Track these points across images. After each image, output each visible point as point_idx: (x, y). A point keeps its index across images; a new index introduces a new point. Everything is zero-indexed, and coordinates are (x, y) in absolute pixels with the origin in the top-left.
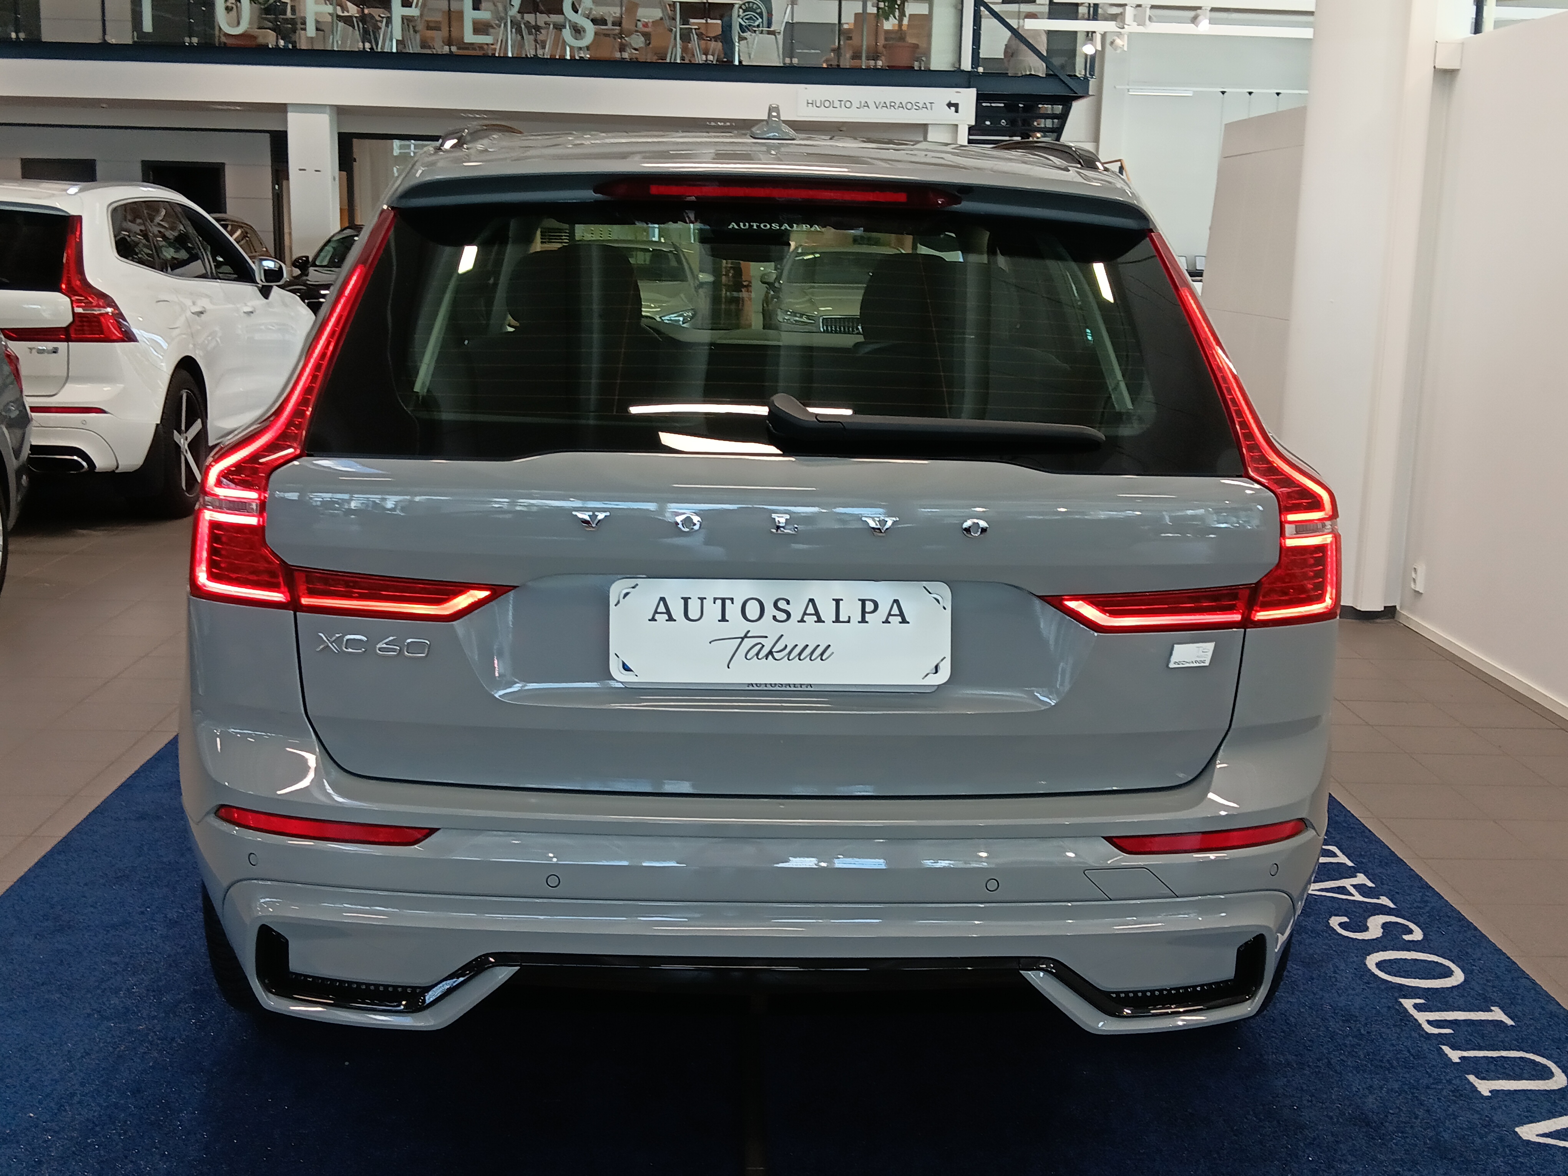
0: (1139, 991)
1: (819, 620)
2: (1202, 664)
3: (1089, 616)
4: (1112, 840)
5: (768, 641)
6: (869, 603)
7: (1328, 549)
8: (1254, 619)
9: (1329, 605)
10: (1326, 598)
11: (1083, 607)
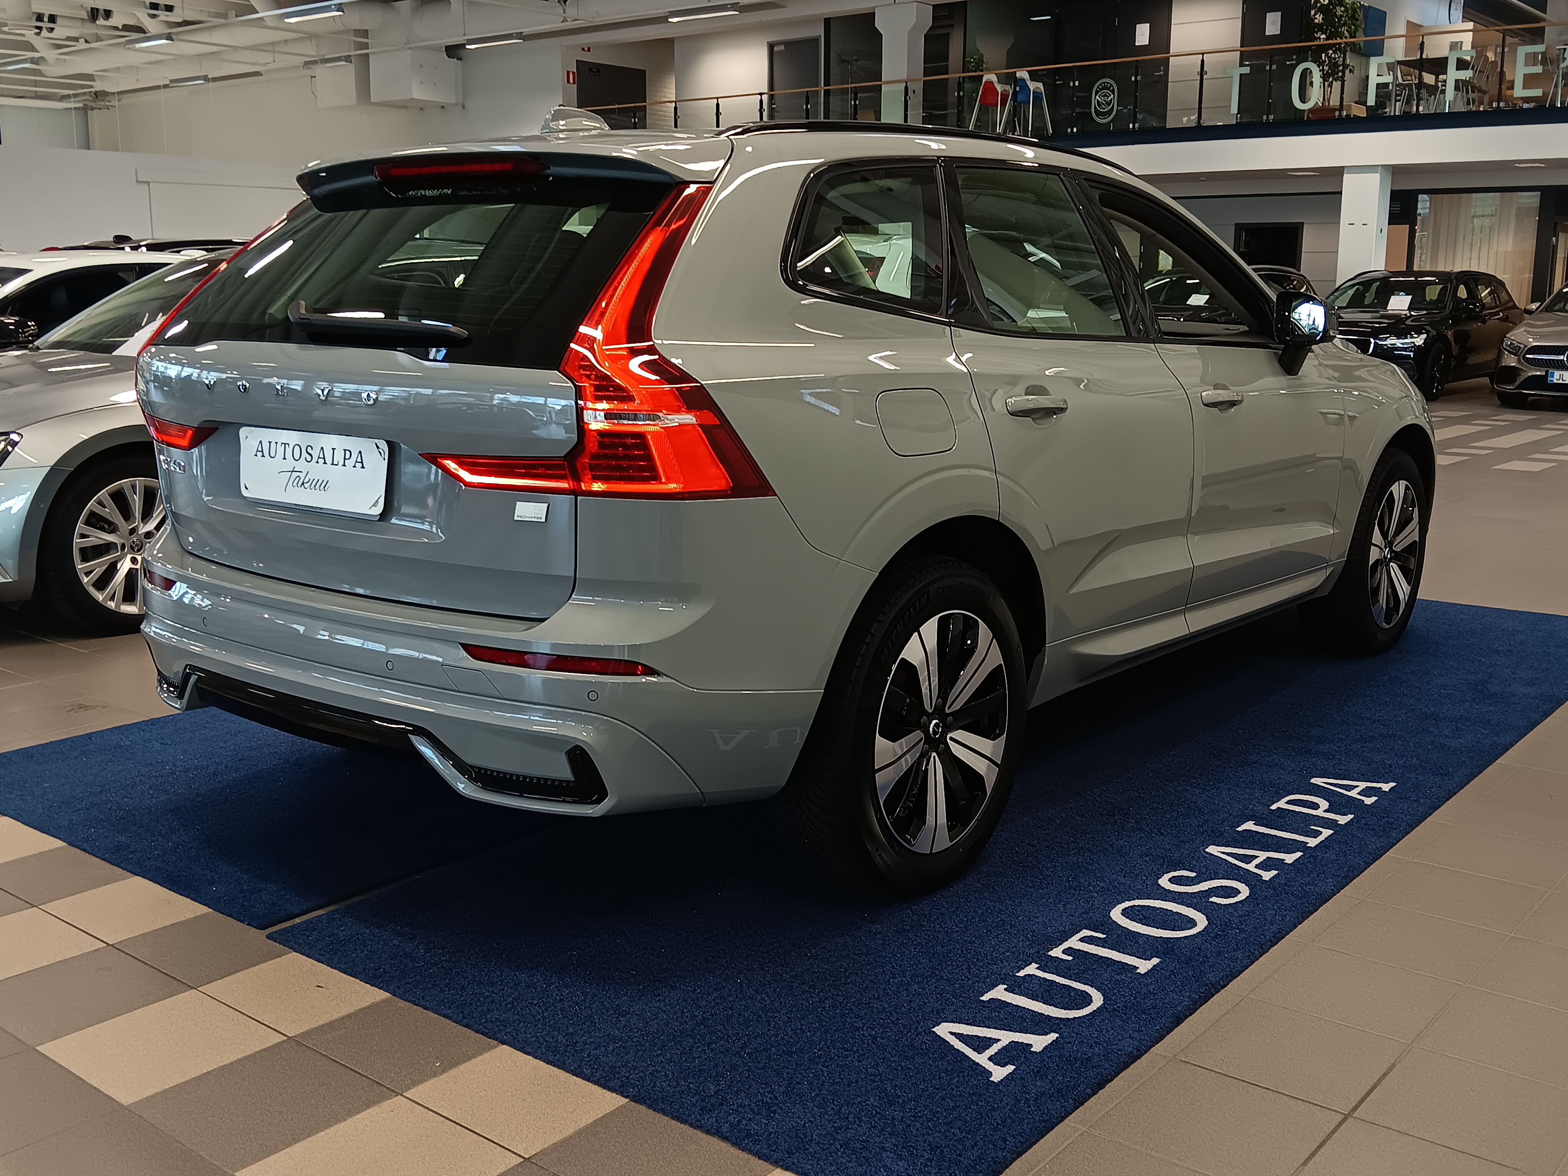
0: (489, 770)
1: (325, 463)
2: (539, 520)
3: (456, 472)
4: (466, 647)
5: (302, 475)
6: (348, 453)
7: (649, 437)
8: (584, 488)
9: (675, 488)
10: (663, 480)
11: (451, 465)
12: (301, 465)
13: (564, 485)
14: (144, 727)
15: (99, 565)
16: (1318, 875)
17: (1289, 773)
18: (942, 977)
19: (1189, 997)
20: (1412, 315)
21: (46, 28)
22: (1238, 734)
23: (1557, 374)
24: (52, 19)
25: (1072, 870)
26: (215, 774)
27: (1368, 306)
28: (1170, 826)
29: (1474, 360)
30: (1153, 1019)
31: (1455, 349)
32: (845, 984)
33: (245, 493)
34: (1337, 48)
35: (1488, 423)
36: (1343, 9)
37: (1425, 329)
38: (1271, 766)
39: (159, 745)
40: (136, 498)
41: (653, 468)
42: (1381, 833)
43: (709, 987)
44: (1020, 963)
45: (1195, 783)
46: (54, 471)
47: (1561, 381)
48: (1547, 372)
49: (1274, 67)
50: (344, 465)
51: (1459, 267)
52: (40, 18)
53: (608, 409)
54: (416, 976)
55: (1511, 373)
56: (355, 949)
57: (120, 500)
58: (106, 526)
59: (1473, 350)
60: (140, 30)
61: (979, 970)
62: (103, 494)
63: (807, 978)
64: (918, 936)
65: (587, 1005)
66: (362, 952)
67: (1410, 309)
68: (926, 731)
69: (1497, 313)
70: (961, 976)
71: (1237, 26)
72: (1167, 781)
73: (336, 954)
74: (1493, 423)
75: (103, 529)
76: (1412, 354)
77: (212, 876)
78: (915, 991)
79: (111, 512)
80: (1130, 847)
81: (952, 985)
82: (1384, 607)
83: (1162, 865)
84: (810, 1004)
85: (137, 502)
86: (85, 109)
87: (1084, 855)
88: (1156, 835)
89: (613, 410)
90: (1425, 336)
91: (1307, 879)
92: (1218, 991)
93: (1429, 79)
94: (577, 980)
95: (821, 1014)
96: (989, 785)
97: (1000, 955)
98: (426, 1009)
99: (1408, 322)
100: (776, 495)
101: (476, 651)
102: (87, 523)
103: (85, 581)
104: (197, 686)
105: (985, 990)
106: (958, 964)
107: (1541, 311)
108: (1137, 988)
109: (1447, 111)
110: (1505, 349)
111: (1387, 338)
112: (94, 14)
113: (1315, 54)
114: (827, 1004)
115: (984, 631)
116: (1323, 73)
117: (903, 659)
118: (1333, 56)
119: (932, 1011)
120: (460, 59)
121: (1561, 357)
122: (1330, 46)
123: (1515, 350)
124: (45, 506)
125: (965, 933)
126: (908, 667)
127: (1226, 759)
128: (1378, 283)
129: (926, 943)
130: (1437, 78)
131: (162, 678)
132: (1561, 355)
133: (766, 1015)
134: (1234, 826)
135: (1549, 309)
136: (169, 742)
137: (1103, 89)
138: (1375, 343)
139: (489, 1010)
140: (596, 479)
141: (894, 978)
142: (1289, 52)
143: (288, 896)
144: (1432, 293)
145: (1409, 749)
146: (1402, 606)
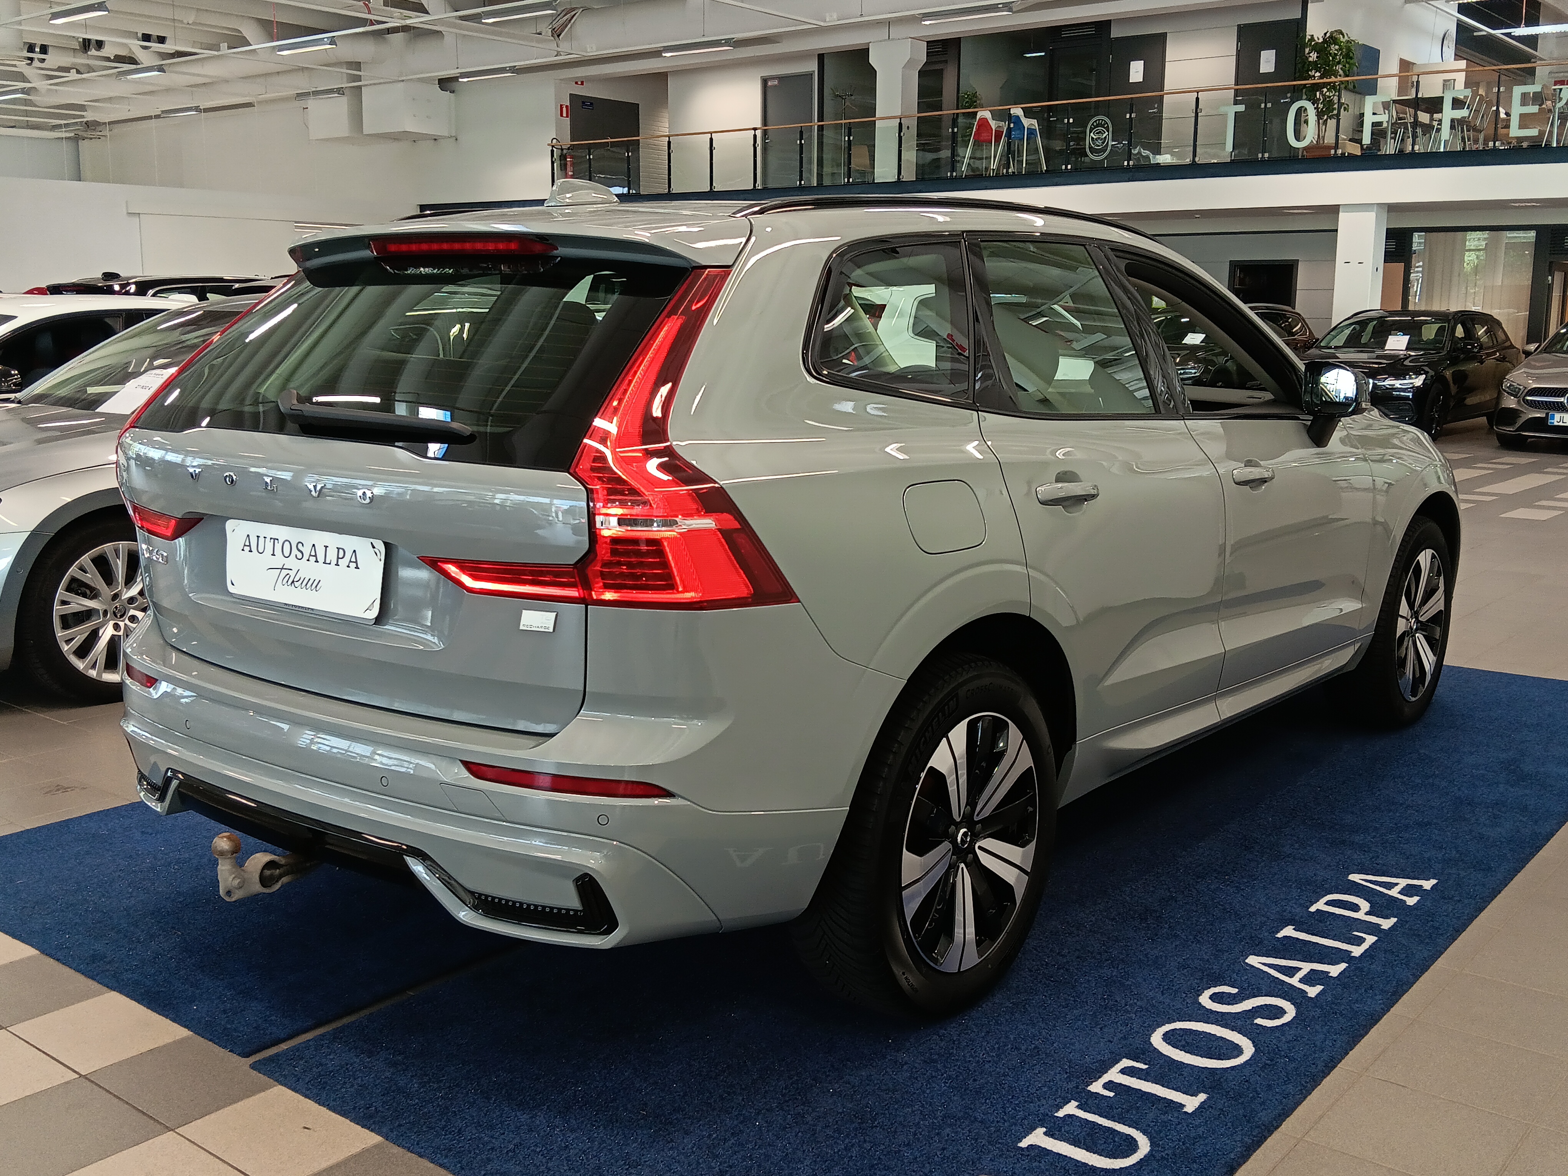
0: (490, 896)
1: (317, 561)
2: (547, 630)
3: (457, 577)
4: (467, 765)
5: (292, 573)
6: (341, 552)
7: (666, 544)
8: (595, 597)
9: (692, 597)
10: (680, 589)
11: (452, 569)
12: (291, 562)
13: (573, 593)
14: (123, 813)
15: (80, 633)
16: (1365, 991)
17: (1325, 868)
18: (975, 1118)
19: (1241, 1141)
20: (1410, 356)
21: (38, 59)
22: (1268, 822)
23: (1557, 416)
24: (44, 49)
25: (1106, 986)
26: (197, 869)
27: (1365, 345)
28: (1206, 932)
29: (1471, 400)
30: (1205, 1169)
31: (1453, 389)
32: (872, 1128)
33: (231, 589)
34: (1332, 87)
35: (1490, 466)
36: (1337, 47)
37: (1423, 370)
38: (1306, 860)
39: (140, 834)
40: (120, 563)
41: (669, 576)
42: (1427, 940)
43: (726, 1131)
44: (1058, 1100)
45: (1228, 880)
46: (34, 535)
47: (1561, 424)
48: (1547, 414)
49: (1269, 105)
50: (337, 565)
51: (1454, 307)
52: (31, 48)
53: (622, 515)
54: (410, 1116)
55: (1512, 415)
56: (345, 1083)
57: (103, 565)
58: (88, 592)
59: (1471, 390)
60: (132, 61)
61: (1015, 1110)
62: (85, 559)
63: (830, 1121)
64: (947, 1068)
65: (594, 1153)
66: (352, 1086)
67: (1407, 349)
68: (954, 841)
69: (1494, 353)
70: (996, 1118)
71: (1231, 64)
72: (1198, 877)
73: (325, 1088)
74: (1494, 466)
75: (84, 595)
76: (1410, 395)
77: (193, 992)
78: (948, 1136)
79: (93, 577)
80: (1166, 957)
81: (987, 1128)
82: (1411, 677)
83: (1201, 979)
84: (834, 1153)
85: (120, 567)
86: (76, 139)
87: (1118, 968)
88: (1192, 942)
89: (627, 515)
90: (1424, 376)
91: (1355, 996)
92: (1271, 1133)
93: (1424, 117)
94: (582, 1122)
95: (848, 1165)
96: (1019, 894)
97: (1037, 1090)
98: (421, 1156)
99: (1407, 363)
100: (799, 601)
101: (476, 769)
102: (68, 589)
103: (65, 649)
104: (178, 791)
105: (1023, 1134)
106: (991, 1102)
107: (1540, 352)
108: (1185, 1130)
109: (1442, 150)
110: (1505, 391)
111: (1386, 379)
112: (86, 44)
113: (1311, 93)
114: (854, 1152)
115: (1014, 733)
116: (1318, 110)
117: (931, 767)
118: (1328, 94)
119: (967, 1161)
120: (452, 92)
121: (1562, 399)
122: (1325, 85)
123: (1514, 392)
124: (24, 573)
125: (997, 1064)
126: (936, 776)
127: (1258, 851)
128: (1375, 322)
129: (957, 1076)
130: (1432, 116)
131: (142, 777)
132: (1562, 397)
133: (788, 1167)
134: (1273, 932)
135: (1546, 350)
136: (150, 831)
137: (1098, 126)
138: (1373, 383)
139: (489, 1160)
140: (607, 587)
141: (924, 1119)
142: (1283, 91)
143: (273, 1018)
144: (1429, 332)
145: (1446, 839)
146: (1428, 678)
